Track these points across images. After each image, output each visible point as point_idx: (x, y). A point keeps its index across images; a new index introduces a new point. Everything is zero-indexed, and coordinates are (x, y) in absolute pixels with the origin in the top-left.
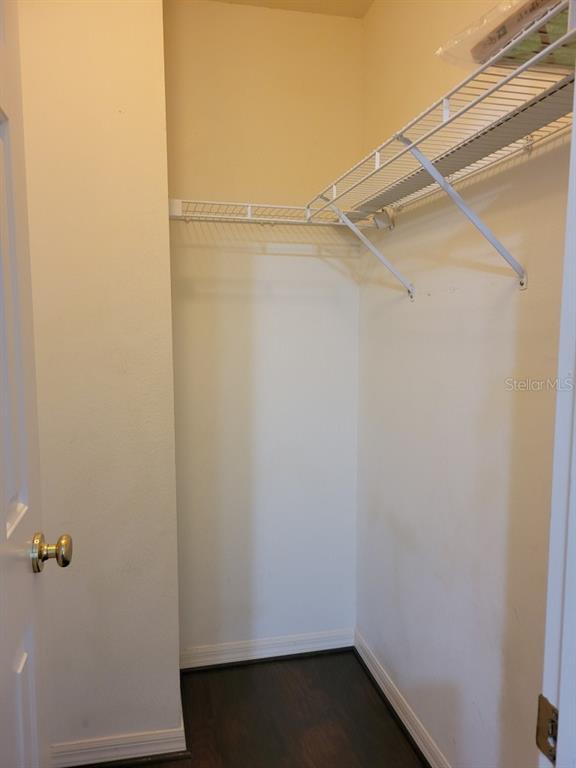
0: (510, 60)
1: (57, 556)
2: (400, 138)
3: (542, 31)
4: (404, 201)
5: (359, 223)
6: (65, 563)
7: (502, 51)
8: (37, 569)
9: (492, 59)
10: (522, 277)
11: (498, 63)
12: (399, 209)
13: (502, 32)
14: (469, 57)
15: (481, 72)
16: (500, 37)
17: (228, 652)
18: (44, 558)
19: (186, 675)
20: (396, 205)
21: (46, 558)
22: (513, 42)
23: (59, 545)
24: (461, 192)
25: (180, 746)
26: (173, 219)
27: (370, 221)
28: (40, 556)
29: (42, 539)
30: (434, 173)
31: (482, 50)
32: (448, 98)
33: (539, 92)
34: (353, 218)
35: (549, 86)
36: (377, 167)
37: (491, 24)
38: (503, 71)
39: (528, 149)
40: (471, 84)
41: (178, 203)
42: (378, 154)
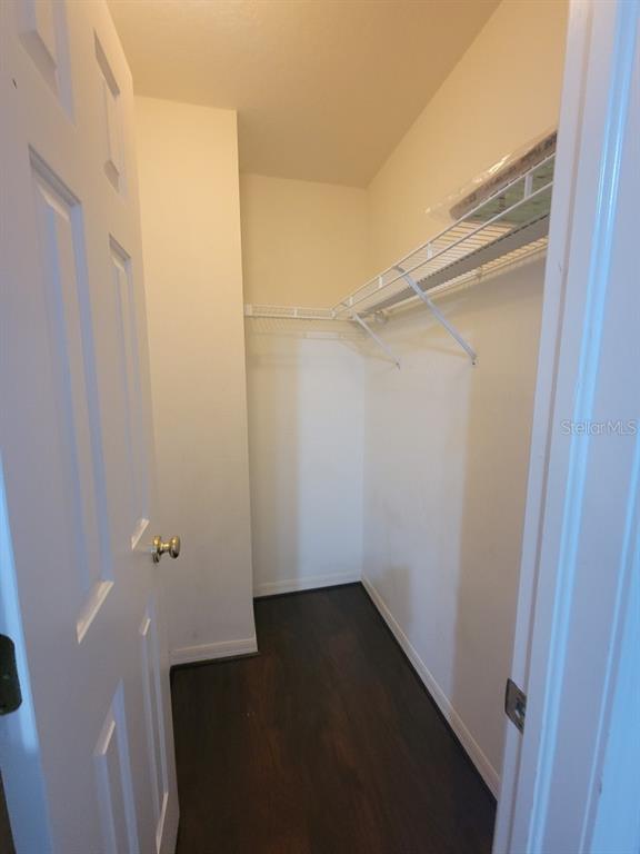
0: (476, 218)
1: (169, 550)
2: (396, 268)
3: (501, 198)
4: (395, 305)
5: (366, 319)
6: (176, 555)
7: (472, 211)
8: (156, 560)
9: (465, 216)
10: (474, 359)
11: (468, 220)
12: (390, 311)
13: (473, 198)
14: (448, 215)
15: (456, 225)
16: (471, 201)
17: (283, 586)
18: (160, 552)
19: (257, 601)
20: (389, 308)
21: (163, 552)
22: (481, 205)
23: (171, 543)
24: (434, 302)
25: (254, 649)
26: (246, 317)
27: (372, 318)
28: (158, 551)
29: (160, 540)
30: (418, 289)
31: (458, 211)
32: (431, 242)
33: (492, 239)
34: (361, 316)
35: (499, 235)
36: (381, 286)
37: (466, 192)
38: (471, 225)
39: (479, 276)
40: (449, 233)
41: (249, 307)
42: (381, 279)
